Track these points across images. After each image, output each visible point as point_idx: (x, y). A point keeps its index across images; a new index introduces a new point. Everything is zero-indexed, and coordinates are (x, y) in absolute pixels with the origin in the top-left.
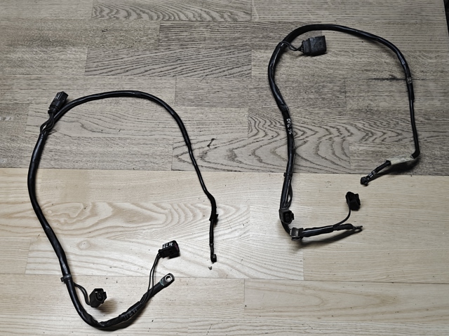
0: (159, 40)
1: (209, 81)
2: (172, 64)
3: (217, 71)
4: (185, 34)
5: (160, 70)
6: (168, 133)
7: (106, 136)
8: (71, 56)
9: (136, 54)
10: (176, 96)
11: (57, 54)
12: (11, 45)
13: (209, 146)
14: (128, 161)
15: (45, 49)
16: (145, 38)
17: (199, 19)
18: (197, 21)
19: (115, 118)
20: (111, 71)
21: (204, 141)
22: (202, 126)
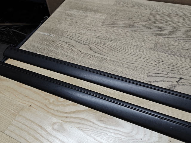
0: (149, 18)
1: (180, 42)
2: (155, 30)
3: (186, 39)
4: (166, 18)
5: (146, 31)
6: (146, 65)
8: (97, 17)
9: (133, 21)
10: (155, 46)
11: (90, 15)
12: (70, 8)
13: (177, 82)
15: (85, 12)
16: (140, 16)
17: (175, 13)
18: (174, 14)
19: (111, 48)
20: (116, 26)
21: (174, 78)
22: (173, 67)
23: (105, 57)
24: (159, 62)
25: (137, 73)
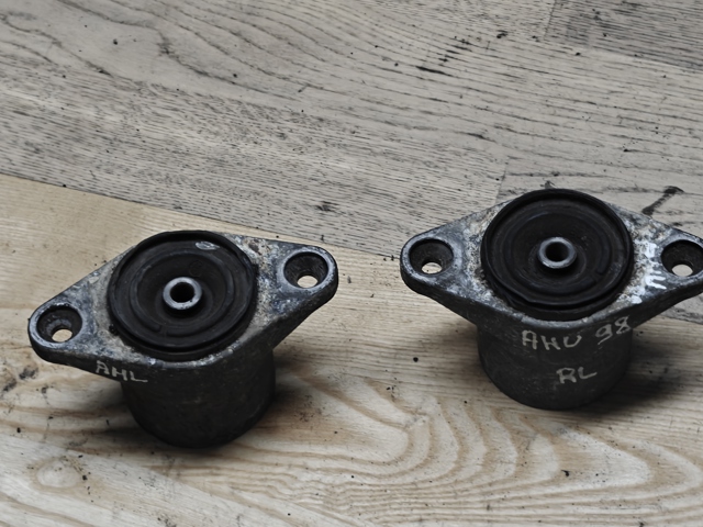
6: (494, 133)
7: (248, 97)
13: (649, 211)
14: (306, 205)
21: (636, 189)
22: (640, 134)
23: (262, 100)
24: (572, 105)
25: (442, 184)
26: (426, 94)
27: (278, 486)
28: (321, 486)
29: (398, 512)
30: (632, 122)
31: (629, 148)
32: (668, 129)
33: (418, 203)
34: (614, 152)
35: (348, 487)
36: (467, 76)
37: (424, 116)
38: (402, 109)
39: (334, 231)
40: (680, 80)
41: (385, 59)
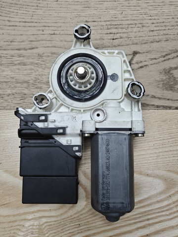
26: (29, 33)
27: (17, 231)
28: (34, 227)
29: (68, 232)
30: (112, 26)
31: (114, 38)
32: (127, 26)
33: (39, 82)
34: (109, 41)
35: (45, 225)
36: (42, 21)
37: (31, 43)
38: (21, 42)
39: (8, 104)
40: (126, 3)
41: (9, 21)
